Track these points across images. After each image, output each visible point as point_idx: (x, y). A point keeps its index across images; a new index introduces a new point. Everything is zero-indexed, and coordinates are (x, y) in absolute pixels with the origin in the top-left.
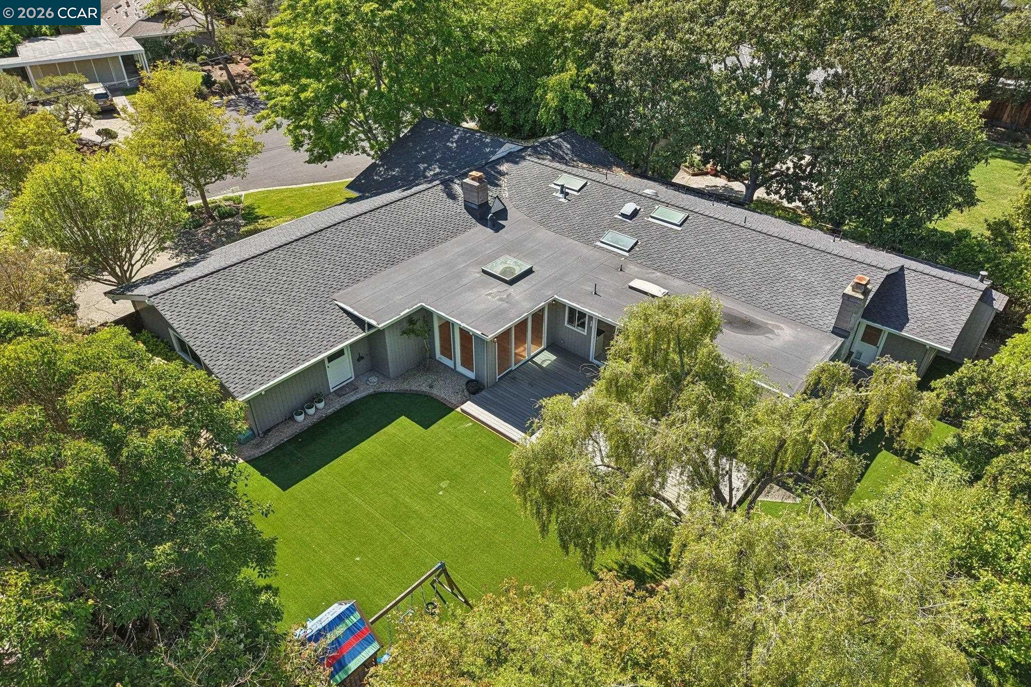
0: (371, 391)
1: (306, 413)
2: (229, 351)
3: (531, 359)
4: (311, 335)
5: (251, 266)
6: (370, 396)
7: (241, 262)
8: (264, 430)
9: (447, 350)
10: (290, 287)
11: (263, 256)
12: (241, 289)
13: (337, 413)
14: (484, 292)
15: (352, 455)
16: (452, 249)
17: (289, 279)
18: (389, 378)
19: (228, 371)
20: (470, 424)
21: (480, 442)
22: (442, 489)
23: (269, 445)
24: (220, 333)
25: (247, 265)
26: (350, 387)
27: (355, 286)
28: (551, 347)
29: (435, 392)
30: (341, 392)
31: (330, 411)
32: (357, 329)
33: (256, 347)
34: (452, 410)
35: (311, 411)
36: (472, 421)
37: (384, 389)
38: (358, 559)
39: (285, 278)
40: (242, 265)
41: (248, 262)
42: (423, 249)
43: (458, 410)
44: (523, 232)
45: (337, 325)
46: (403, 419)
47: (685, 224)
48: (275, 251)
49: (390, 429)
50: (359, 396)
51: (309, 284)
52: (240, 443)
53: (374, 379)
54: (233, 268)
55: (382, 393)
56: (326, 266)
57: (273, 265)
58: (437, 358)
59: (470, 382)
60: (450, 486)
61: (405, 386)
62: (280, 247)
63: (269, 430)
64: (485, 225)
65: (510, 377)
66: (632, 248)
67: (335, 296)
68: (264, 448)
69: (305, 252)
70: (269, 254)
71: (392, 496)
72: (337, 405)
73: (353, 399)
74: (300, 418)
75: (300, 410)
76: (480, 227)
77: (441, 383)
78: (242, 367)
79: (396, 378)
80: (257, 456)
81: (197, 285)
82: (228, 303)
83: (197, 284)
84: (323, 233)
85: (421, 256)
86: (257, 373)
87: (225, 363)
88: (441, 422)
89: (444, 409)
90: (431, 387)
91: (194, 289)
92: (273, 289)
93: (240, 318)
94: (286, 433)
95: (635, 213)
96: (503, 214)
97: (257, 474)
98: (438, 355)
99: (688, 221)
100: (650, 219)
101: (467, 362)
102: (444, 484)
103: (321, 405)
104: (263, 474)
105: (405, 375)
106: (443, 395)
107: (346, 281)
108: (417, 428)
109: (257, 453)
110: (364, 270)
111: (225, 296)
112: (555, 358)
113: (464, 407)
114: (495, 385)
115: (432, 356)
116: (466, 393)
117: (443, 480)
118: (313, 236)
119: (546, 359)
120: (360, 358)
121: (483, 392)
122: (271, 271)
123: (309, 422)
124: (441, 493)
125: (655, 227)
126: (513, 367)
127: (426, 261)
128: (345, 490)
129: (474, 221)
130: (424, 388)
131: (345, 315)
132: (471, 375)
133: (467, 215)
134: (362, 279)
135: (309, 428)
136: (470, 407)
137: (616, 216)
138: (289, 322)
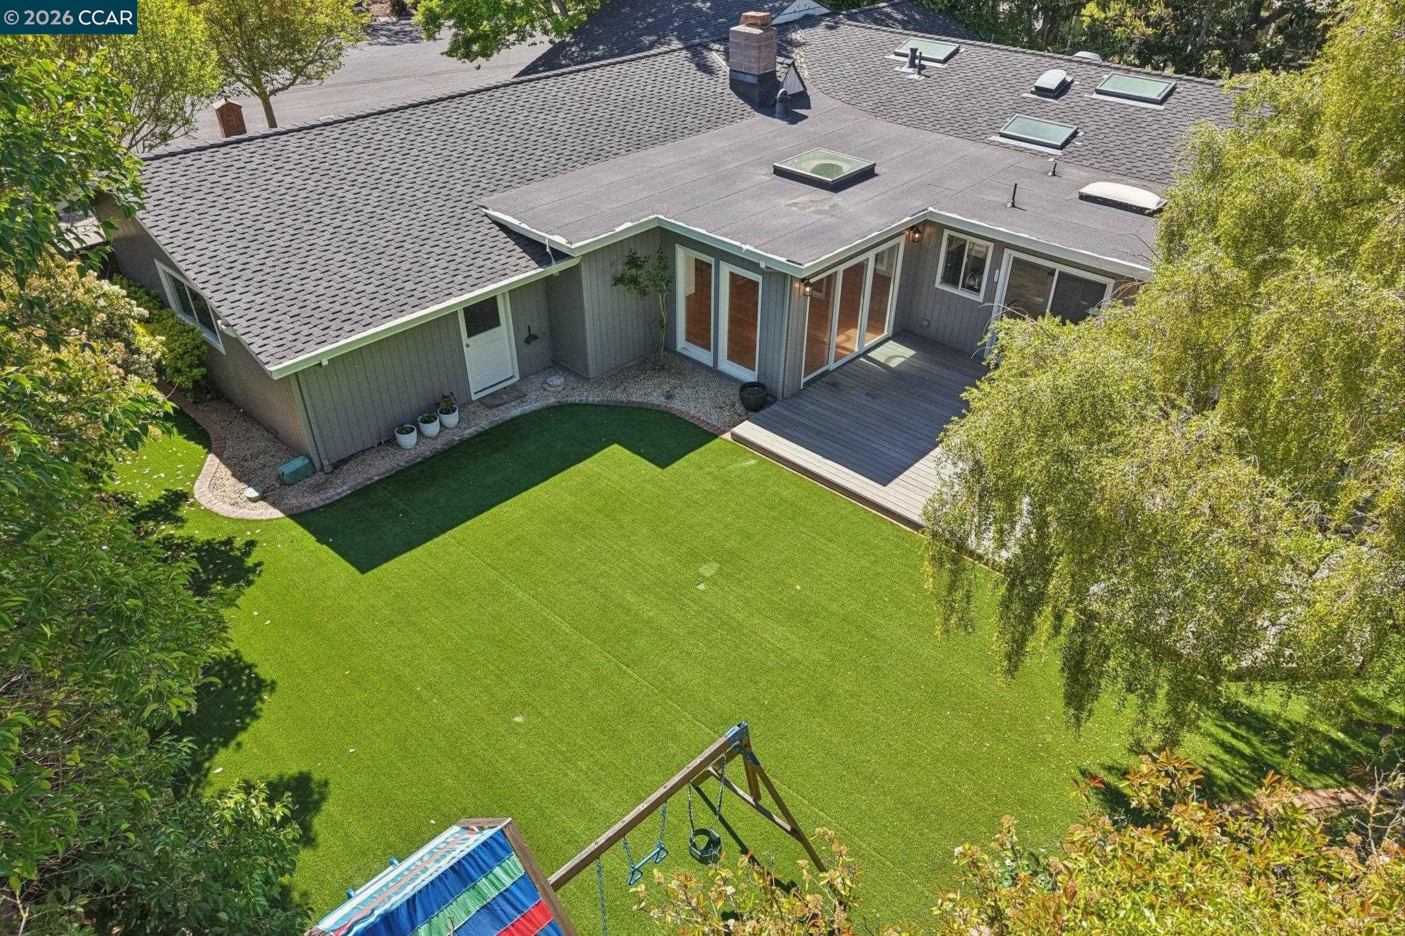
0: (552, 401)
1: (420, 433)
2: (259, 276)
3: (864, 354)
4: (433, 263)
5: (320, 138)
6: (549, 408)
7: (300, 130)
8: (334, 461)
9: (701, 332)
10: (396, 178)
11: (344, 125)
12: (295, 173)
13: (482, 436)
14: (783, 202)
15: (511, 510)
16: (710, 143)
17: (395, 166)
18: (587, 379)
19: (251, 314)
20: (753, 462)
21: (775, 494)
22: (704, 579)
23: (341, 488)
24: (241, 244)
25: (311, 136)
26: (513, 393)
27: (524, 188)
28: (902, 334)
29: (677, 405)
30: (492, 400)
31: (468, 433)
32: (526, 260)
33: (317, 275)
34: (716, 436)
35: (432, 429)
36: (755, 457)
37: (575, 398)
38: (519, 719)
39: (385, 164)
40: (301, 134)
41: (315, 131)
42: (654, 141)
43: (727, 436)
44: (843, 125)
45: (486, 249)
46: (615, 447)
47: (1171, 100)
48: (371, 119)
49: (589, 466)
50: (526, 408)
51: (433, 177)
52: (283, 483)
53: (557, 381)
54: (284, 138)
55: (572, 405)
56: (469, 151)
57: (363, 140)
58: (679, 349)
59: (746, 386)
60: (720, 572)
61: (619, 396)
62: (381, 113)
63: (344, 461)
64: (771, 114)
65: (829, 382)
66: (1067, 142)
67: (484, 200)
68: (331, 492)
69: (429, 125)
70: (357, 122)
71: (596, 590)
72: (483, 422)
73: (516, 412)
74: (409, 440)
75: (412, 423)
76: (759, 117)
77: (688, 391)
78: (282, 308)
79: (599, 382)
80: (314, 505)
81: (205, 158)
82: (265, 194)
83: (206, 156)
84: (466, 100)
85: (650, 151)
86: (314, 321)
87: (246, 298)
88: (693, 456)
89: (698, 435)
90: (669, 397)
91: (198, 164)
92: (361, 179)
93: (288, 222)
94: (379, 467)
95: (1064, 87)
96: (802, 99)
97: (309, 540)
98: (681, 343)
99: (1175, 95)
100: (1095, 96)
101: (741, 351)
102: (708, 570)
103: (452, 419)
104: (321, 539)
105: (620, 374)
106: (693, 412)
107: (507, 178)
108: (645, 467)
109: (316, 501)
110: (541, 164)
111: (260, 181)
112: (913, 352)
113: (738, 430)
114: (798, 394)
115: (670, 347)
116: (740, 408)
117: (705, 561)
118: (445, 103)
119: (896, 354)
120: (531, 338)
121: (774, 407)
122: (359, 149)
123: (426, 450)
124: (702, 587)
125: (1108, 108)
126: (832, 366)
127: (661, 157)
128: (493, 575)
129: (748, 108)
130: (655, 398)
131: (503, 235)
132: (748, 376)
133: (735, 98)
134: (537, 177)
135: (426, 460)
136: (747, 429)
137: (1025, 95)
138: (389, 236)
